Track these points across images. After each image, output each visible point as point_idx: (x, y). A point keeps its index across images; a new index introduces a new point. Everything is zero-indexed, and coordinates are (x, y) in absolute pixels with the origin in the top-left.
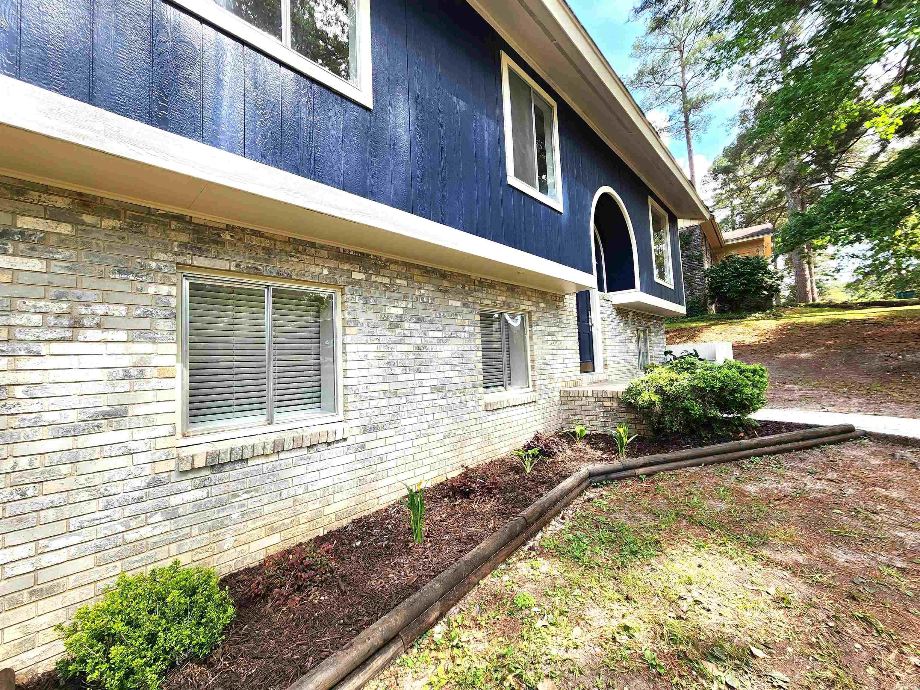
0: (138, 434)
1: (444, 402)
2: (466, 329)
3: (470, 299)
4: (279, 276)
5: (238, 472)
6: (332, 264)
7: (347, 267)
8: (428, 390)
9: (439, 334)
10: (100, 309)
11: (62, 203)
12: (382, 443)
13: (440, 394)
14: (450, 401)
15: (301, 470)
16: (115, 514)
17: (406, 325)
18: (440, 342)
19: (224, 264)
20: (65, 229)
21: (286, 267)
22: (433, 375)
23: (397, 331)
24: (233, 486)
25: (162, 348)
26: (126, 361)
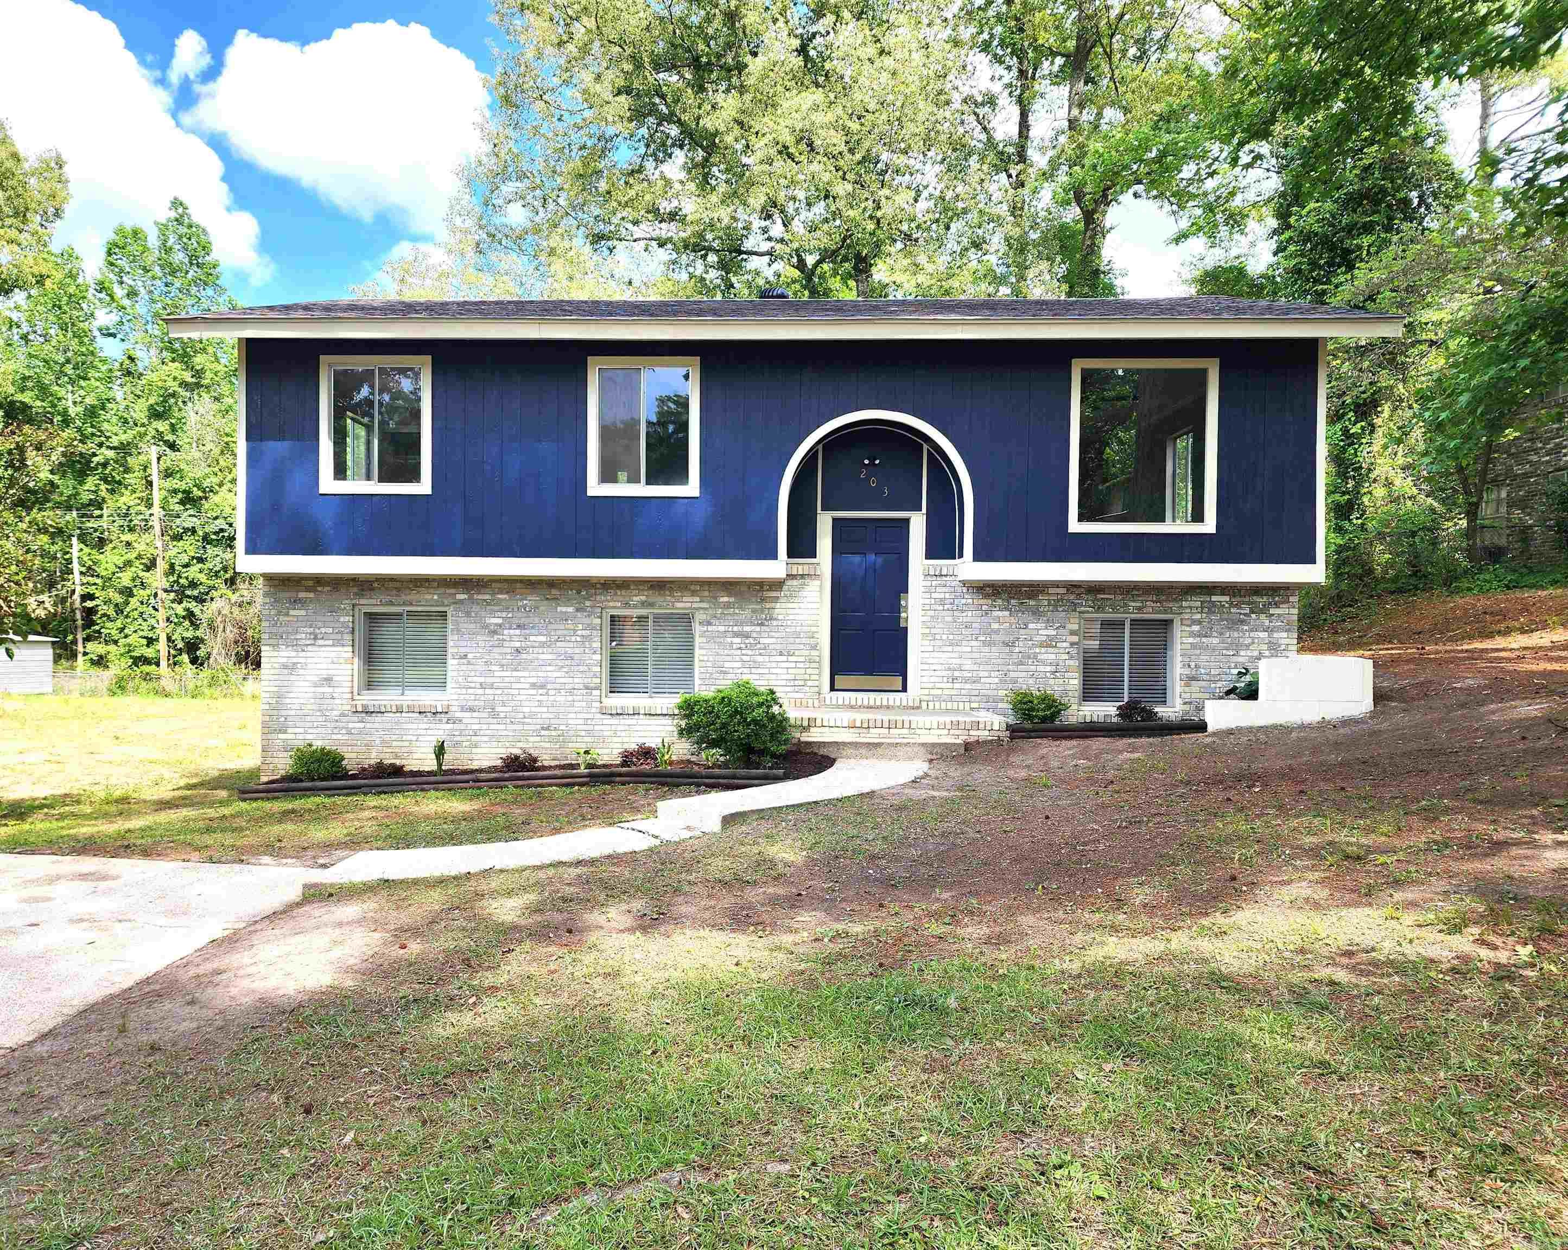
0: (336, 690)
1: (544, 698)
2: (579, 633)
3: (588, 603)
4: (404, 604)
5: (378, 718)
6: (441, 591)
7: (453, 591)
8: (527, 686)
9: (543, 639)
10: (323, 630)
11: (311, 583)
12: (476, 721)
13: (541, 691)
14: (551, 698)
15: (415, 726)
16: (329, 724)
17: (506, 632)
18: (542, 645)
19: (373, 602)
20: (312, 595)
21: (409, 598)
22: (533, 674)
23: (496, 637)
24: (376, 725)
25: (346, 649)
26: (333, 654)
